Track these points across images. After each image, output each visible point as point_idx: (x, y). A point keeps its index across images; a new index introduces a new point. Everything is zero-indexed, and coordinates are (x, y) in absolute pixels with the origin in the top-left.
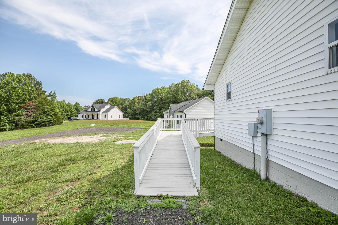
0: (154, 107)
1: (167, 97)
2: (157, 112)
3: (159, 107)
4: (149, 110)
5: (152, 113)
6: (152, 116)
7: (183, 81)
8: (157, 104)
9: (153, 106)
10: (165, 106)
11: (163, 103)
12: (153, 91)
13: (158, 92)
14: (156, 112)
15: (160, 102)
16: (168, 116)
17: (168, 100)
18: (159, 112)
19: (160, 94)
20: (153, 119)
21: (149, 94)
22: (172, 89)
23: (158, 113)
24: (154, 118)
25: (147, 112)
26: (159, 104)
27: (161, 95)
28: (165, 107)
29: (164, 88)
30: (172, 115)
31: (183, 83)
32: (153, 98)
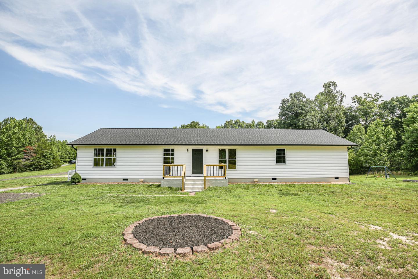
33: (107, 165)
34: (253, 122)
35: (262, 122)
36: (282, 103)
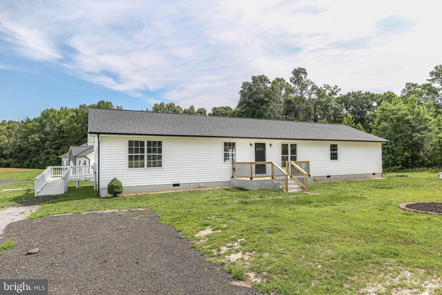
0: (44, 144)
1: (72, 128)
2: (51, 152)
3: (56, 144)
4: (34, 148)
5: (39, 154)
6: (39, 160)
7: (100, 102)
8: (51, 137)
9: (43, 141)
10: (68, 142)
11: (62, 138)
12: (43, 114)
13: (54, 116)
14: (48, 153)
15: (58, 135)
16: (67, 161)
17: (73, 132)
18: (55, 153)
19: (58, 121)
20: (42, 166)
21: (35, 119)
22: (80, 114)
23: (53, 155)
24: (44, 164)
25: (30, 151)
26: (55, 138)
27: (60, 122)
28: (67, 145)
29: (65, 111)
30: (72, 160)
31: (101, 105)
32: (43, 126)
33: (148, 166)
34: (192, 108)
35: (205, 109)
36: (242, 88)
